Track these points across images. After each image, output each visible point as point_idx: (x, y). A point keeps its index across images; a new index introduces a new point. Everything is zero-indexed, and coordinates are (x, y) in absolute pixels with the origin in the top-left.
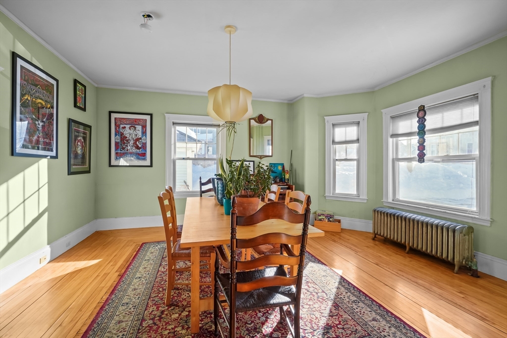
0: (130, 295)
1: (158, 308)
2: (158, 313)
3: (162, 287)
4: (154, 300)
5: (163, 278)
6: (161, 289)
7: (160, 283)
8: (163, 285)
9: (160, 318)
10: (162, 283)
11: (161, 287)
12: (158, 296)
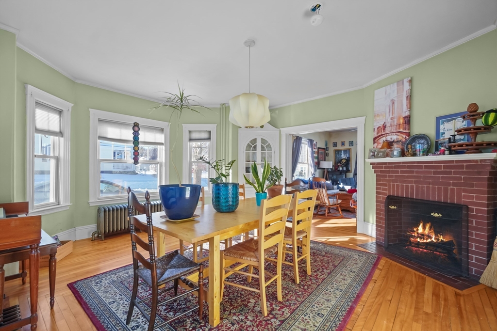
0: (334, 297)
1: (316, 275)
2: (318, 272)
3: (303, 289)
4: (316, 281)
5: (296, 299)
6: (306, 287)
7: (302, 294)
8: (301, 291)
9: (318, 270)
10: (300, 293)
11: (305, 289)
12: (312, 283)
